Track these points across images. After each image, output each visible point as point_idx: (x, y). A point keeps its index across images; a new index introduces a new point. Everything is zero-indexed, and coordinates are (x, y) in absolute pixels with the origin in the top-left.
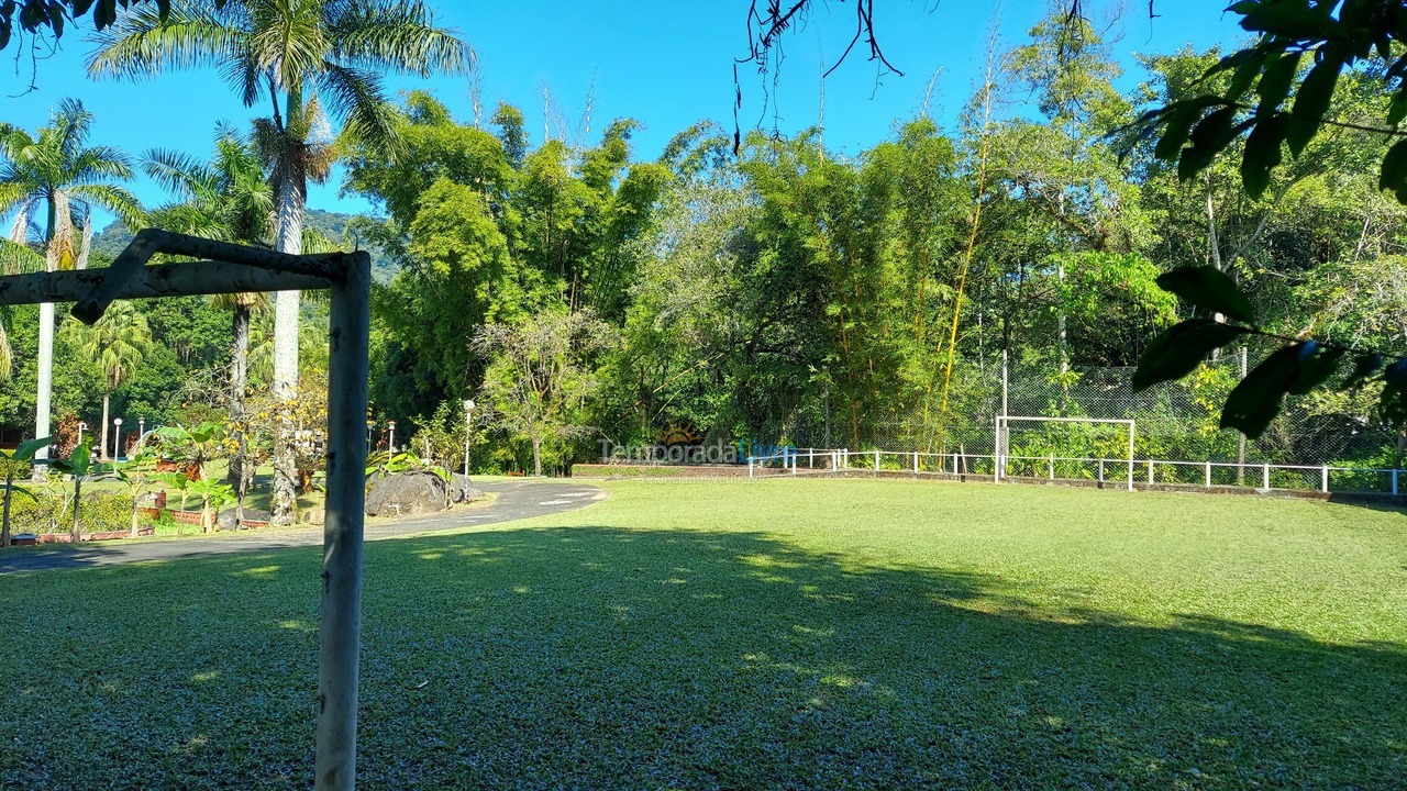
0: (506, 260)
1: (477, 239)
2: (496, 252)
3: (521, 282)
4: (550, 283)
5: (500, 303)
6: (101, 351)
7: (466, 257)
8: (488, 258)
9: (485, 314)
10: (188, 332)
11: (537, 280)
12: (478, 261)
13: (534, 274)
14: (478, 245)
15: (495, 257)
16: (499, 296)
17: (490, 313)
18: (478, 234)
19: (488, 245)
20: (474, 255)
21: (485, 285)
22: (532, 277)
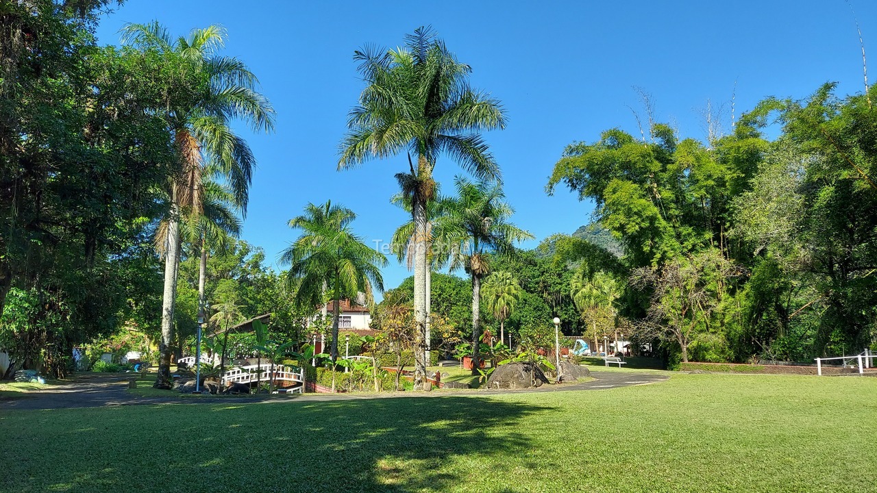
0: (662, 223)
1: (636, 213)
2: (652, 219)
3: (678, 236)
4: (699, 235)
5: (661, 253)
6: (497, 299)
7: (629, 226)
8: (646, 224)
9: (651, 261)
10: (560, 286)
11: (689, 234)
12: (637, 227)
13: (686, 230)
14: (636, 217)
15: (651, 223)
16: (660, 248)
17: (655, 260)
18: (635, 210)
19: (644, 216)
20: (634, 223)
21: (649, 242)
22: (685, 232)
